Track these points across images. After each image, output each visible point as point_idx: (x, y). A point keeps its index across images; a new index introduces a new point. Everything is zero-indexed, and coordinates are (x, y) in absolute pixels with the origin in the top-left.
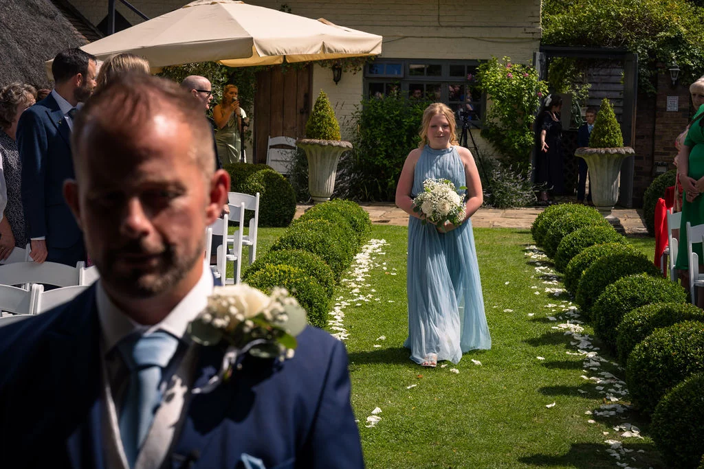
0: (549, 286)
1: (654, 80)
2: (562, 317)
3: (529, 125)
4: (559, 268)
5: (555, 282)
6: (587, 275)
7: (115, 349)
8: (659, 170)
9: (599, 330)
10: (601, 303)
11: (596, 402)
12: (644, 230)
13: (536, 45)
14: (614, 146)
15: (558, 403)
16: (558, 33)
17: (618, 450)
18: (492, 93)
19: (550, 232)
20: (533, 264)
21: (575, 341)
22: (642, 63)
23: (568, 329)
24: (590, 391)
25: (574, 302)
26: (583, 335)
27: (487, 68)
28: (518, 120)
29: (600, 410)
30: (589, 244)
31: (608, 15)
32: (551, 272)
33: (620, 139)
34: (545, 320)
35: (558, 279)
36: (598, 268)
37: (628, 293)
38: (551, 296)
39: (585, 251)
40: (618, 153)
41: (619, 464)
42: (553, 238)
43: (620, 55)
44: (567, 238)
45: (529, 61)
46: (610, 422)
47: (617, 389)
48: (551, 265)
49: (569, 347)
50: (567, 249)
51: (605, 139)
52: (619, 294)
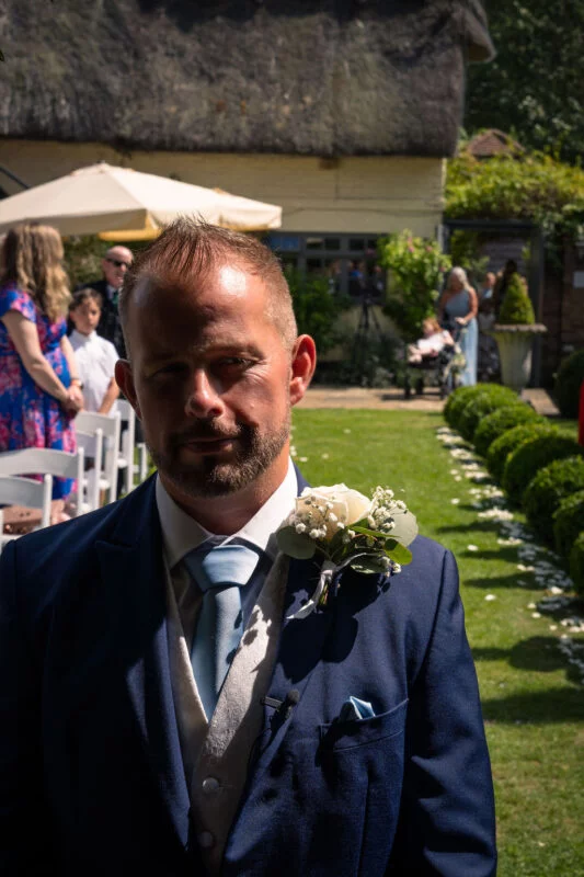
0: (470, 471)
1: (561, 254)
2: (488, 504)
3: (432, 301)
4: (477, 452)
5: (474, 466)
6: (514, 459)
7: (182, 562)
8: (569, 348)
9: (531, 517)
10: (533, 489)
11: (537, 594)
12: (554, 410)
13: (439, 218)
14: (524, 322)
15: (499, 596)
16: (461, 205)
17: (569, 646)
18: (393, 268)
19: (466, 414)
20: (448, 447)
21: (506, 528)
22: (548, 238)
23: (496, 517)
24: (529, 582)
25: (499, 486)
26: (513, 522)
27: (387, 242)
28: (421, 297)
29: (543, 603)
30: (510, 427)
31: (512, 188)
32: (468, 456)
33: (530, 316)
34: (470, 508)
35: (478, 462)
36: (526, 451)
37: (562, 477)
38: (474, 482)
39: (508, 434)
40: (530, 332)
41: (572, 661)
42: (468, 419)
43: (526, 229)
44: (485, 421)
45: (431, 235)
46: (557, 615)
47: (557, 580)
48: (467, 449)
49: (500, 535)
50: (487, 432)
51: (516, 316)
52: (552, 478)
